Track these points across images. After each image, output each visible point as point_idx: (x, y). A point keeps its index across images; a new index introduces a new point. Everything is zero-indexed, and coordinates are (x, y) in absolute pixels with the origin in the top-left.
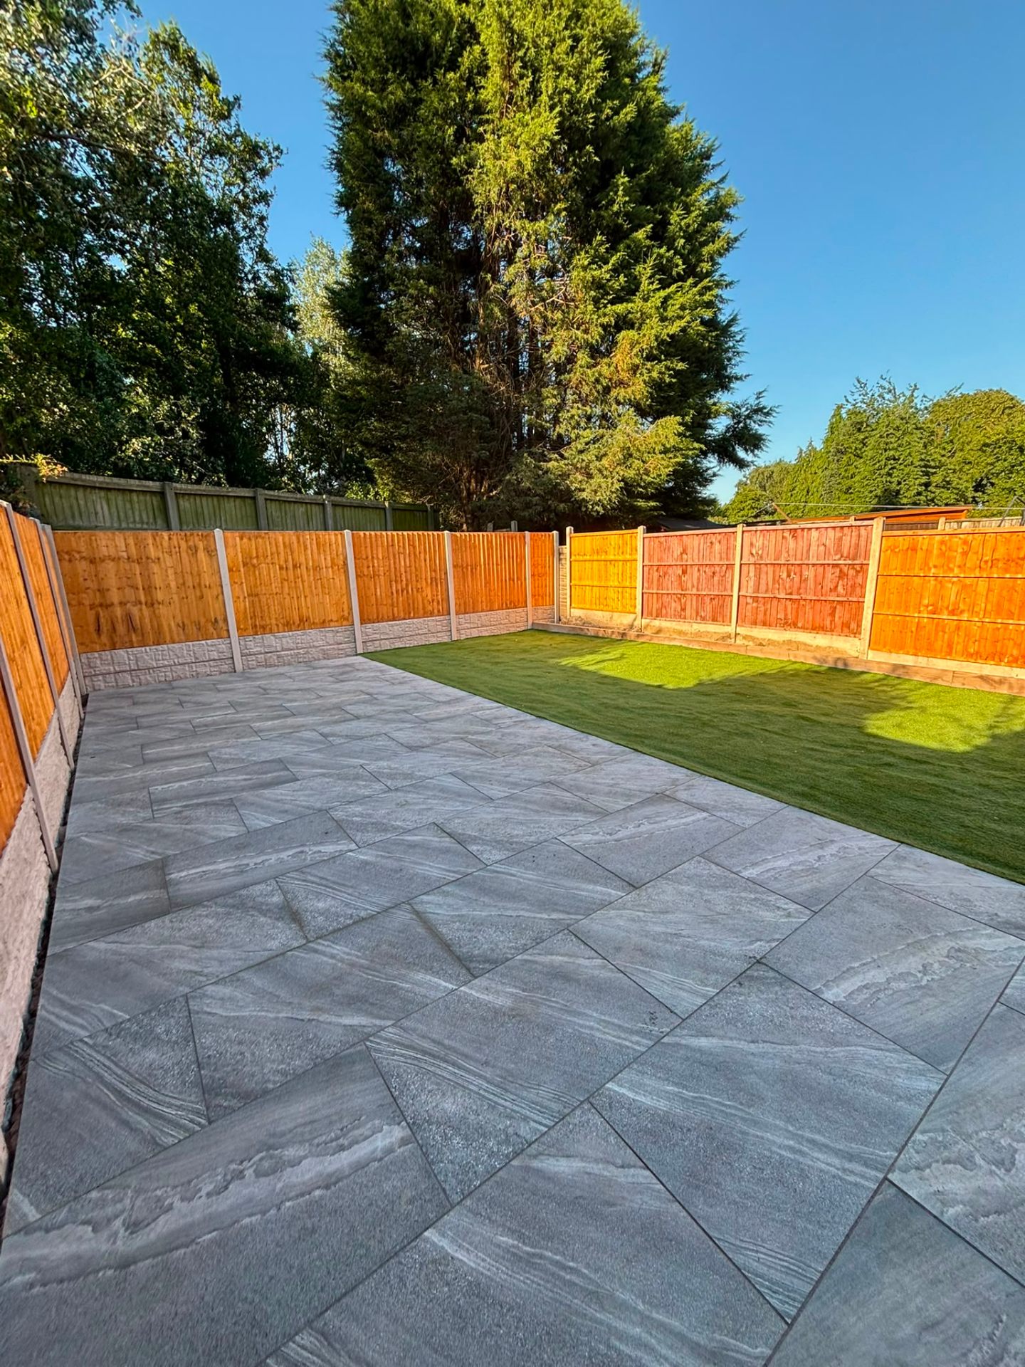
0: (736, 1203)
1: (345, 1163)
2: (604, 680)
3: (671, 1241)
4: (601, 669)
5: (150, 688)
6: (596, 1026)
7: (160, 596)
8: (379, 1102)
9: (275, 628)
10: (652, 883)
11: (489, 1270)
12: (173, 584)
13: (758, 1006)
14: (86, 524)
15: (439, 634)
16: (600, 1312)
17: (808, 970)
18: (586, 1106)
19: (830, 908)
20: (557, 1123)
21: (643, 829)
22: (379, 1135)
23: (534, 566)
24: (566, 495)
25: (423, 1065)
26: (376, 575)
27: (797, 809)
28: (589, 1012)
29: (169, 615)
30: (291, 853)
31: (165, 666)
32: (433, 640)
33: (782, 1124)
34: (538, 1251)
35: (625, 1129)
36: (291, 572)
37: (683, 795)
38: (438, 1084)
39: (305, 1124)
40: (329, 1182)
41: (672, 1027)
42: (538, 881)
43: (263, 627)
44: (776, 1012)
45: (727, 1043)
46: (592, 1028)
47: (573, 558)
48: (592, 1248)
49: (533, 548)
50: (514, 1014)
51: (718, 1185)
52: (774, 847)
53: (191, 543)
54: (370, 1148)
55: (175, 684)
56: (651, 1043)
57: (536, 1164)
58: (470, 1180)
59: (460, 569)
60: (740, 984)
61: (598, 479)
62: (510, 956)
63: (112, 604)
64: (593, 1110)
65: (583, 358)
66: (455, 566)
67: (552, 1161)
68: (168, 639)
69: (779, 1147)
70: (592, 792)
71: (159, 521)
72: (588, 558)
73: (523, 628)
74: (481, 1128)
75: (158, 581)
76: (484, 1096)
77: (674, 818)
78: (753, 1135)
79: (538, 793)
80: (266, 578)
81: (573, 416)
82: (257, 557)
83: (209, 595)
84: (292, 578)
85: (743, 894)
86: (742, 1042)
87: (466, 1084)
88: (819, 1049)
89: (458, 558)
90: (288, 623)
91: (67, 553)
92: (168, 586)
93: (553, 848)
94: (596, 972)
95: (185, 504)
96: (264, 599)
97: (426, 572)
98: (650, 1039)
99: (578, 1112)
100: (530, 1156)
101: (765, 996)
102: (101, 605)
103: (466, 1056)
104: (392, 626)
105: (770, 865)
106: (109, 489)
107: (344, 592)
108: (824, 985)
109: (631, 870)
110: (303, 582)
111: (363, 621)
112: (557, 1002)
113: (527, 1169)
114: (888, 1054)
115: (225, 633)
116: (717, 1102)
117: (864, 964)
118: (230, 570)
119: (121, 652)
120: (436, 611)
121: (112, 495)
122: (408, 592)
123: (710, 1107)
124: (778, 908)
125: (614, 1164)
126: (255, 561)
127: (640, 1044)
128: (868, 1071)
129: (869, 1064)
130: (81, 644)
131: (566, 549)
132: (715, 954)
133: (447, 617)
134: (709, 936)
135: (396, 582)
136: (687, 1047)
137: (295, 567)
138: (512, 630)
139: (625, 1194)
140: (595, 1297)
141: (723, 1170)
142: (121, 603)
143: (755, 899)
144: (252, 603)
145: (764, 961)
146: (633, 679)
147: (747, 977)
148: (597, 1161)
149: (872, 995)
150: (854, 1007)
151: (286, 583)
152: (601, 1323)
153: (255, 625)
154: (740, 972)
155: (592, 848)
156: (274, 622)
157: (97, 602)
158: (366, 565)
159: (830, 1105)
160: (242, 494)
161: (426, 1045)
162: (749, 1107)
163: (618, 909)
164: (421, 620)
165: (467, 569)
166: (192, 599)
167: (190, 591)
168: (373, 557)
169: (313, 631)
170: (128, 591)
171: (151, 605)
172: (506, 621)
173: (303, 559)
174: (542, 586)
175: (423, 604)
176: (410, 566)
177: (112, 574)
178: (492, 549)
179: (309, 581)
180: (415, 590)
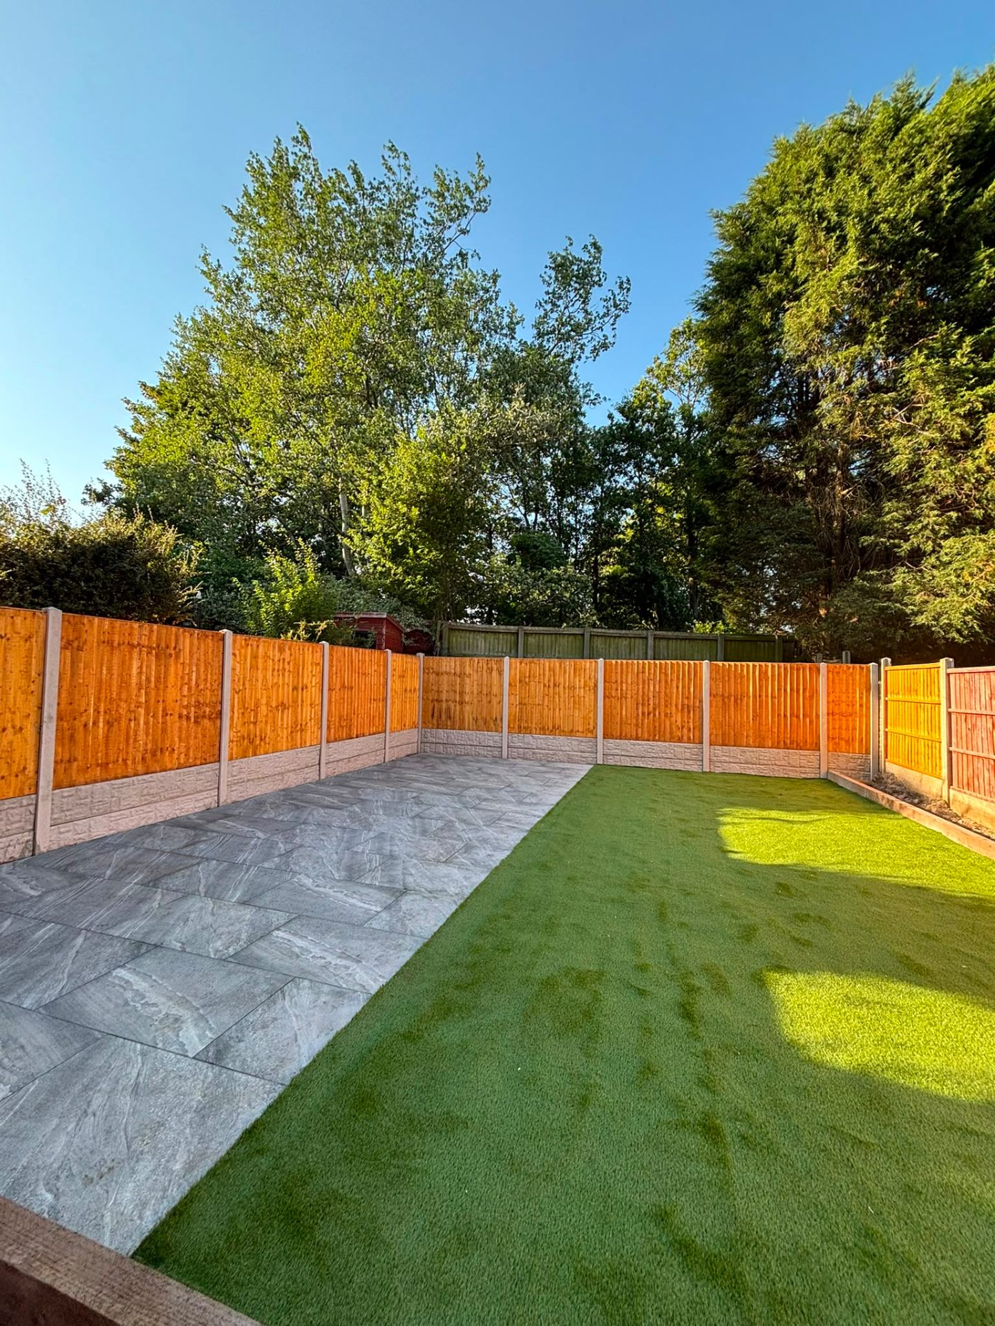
7: (467, 698)
9: (534, 730)
12: (475, 692)
14: (470, 653)
15: (687, 762)
23: (832, 701)
26: (624, 697)
29: (470, 711)
31: (461, 745)
32: (680, 767)
36: (551, 690)
43: (526, 728)
47: (889, 696)
49: (832, 682)
59: (720, 699)
63: (442, 701)
66: (713, 695)
68: (466, 727)
71: (513, 651)
72: (901, 697)
73: (810, 776)
75: (467, 690)
80: (533, 692)
82: (529, 677)
83: (495, 701)
84: (551, 694)
89: (717, 688)
90: (544, 728)
91: (428, 669)
92: (472, 692)
95: (531, 640)
96: (529, 708)
97: (677, 698)
102: (437, 700)
104: (634, 745)
106: (487, 632)
107: (592, 709)
110: (559, 697)
111: (606, 736)
115: (500, 729)
118: (510, 685)
119: (441, 731)
120: (685, 738)
122: (655, 715)
126: (527, 680)
130: (424, 723)
133: (698, 746)
135: (643, 705)
137: (555, 685)
138: (793, 775)
142: (446, 700)
144: (521, 710)
151: (547, 698)
153: (520, 726)
156: (534, 726)
157: (435, 698)
158: (614, 688)
160: (574, 633)
164: (667, 744)
165: (730, 699)
166: (485, 701)
167: (484, 697)
168: (622, 682)
169: (562, 738)
170: (452, 694)
171: (461, 703)
172: (783, 763)
173: (562, 680)
174: (847, 729)
175: (671, 728)
176: (659, 692)
177: (445, 683)
178: (767, 680)
179: (565, 698)
180: (663, 714)
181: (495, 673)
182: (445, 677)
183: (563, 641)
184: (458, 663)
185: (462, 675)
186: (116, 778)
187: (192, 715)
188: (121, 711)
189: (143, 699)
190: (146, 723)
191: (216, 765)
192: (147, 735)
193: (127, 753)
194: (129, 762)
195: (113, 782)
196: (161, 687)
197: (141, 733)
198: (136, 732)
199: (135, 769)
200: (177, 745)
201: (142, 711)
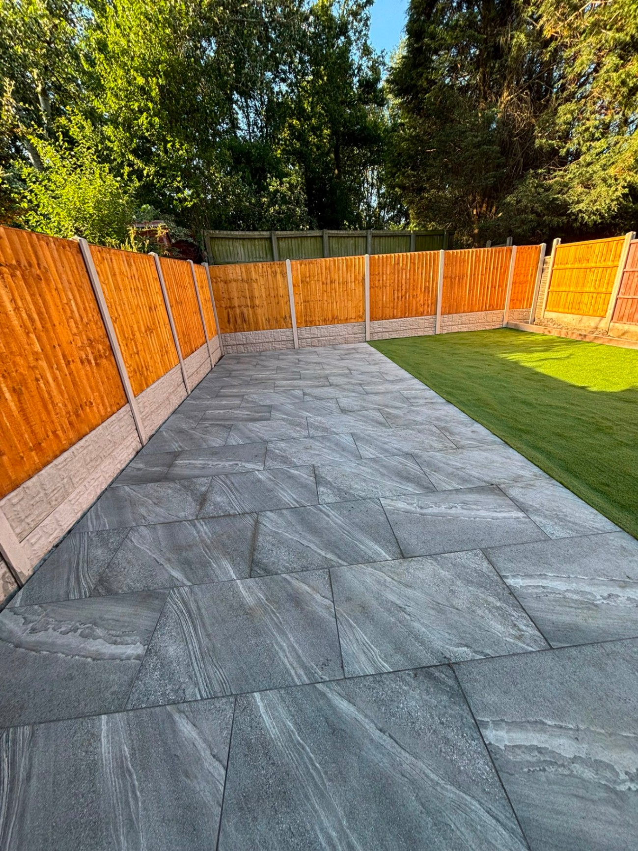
0: (253, 842)
1: (110, 651)
2: (534, 376)
3: (195, 830)
4: (537, 366)
5: (251, 354)
6: (286, 648)
7: (257, 302)
8: (148, 628)
9: (317, 322)
10: (420, 559)
11: (106, 760)
12: (264, 295)
13: (414, 703)
15: (426, 329)
16: (124, 836)
17: (491, 698)
18: (232, 699)
19: (574, 652)
20: (208, 698)
21: (453, 511)
22: (133, 646)
23: (516, 275)
24: (562, 209)
25: (182, 618)
26: (384, 286)
27: (629, 537)
28: (290, 635)
29: (262, 313)
30: (231, 463)
31: (259, 343)
32: (421, 334)
33: (341, 813)
34: (132, 770)
35: (238, 732)
36: (329, 286)
37: (514, 492)
38: (178, 634)
39: (114, 620)
40: (97, 657)
41: (332, 678)
42: (341, 526)
43: (311, 322)
44: (424, 717)
45: (360, 717)
46: (281, 648)
47: (555, 266)
48: (155, 793)
49: (518, 260)
50: (248, 613)
51: (255, 819)
52: (566, 566)
53: (273, 269)
54: (124, 651)
55: (263, 353)
56: (307, 681)
57: (176, 717)
58: (143, 701)
59: (449, 280)
60: (416, 675)
61: (602, 189)
62: (279, 572)
63: (235, 307)
64: (233, 705)
65: (610, 61)
66: (445, 278)
67: (185, 721)
68: (261, 328)
69: (322, 829)
70: (437, 470)
71: (269, 256)
72: (569, 266)
73: (497, 327)
74: (173, 674)
75: (256, 294)
76: (190, 655)
77: (488, 510)
78: (311, 804)
79: (394, 462)
80: (314, 290)
81: (587, 129)
82: (310, 276)
83: (282, 302)
84: (329, 290)
85: (491, 599)
86: (372, 725)
87: (189, 642)
88: (433, 776)
89: (448, 272)
90: (325, 319)
91: (215, 278)
92: (261, 296)
93: (372, 505)
94: (319, 609)
95: (283, 244)
96: (312, 304)
97: (422, 282)
98: (309, 679)
99: (224, 700)
100: (178, 709)
101: (427, 698)
102: (230, 307)
103: (204, 625)
104: (392, 323)
105: (544, 582)
106: (244, 239)
107: (361, 298)
108: (493, 722)
109: (413, 542)
110: (335, 292)
111: (372, 319)
112: (278, 618)
113: (170, 716)
114: (501, 829)
115: (290, 325)
116: (310, 759)
117: (561, 727)
118: (294, 285)
119: (239, 333)
120: (425, 312)
121: (245, 242)
122: (406, 298)
123: (302, 758)
124: (515, 625)
125: (212, 750)
126: (308, 279)
127: (299, 676)
128: (463, 829)
129: (470, 825)
130: (221, 328)
131: (550, 259)
132: (417, 639)
133: (434, 317)
134: (425, 622)
135: (398, 291)
136: (328, 701)
137: (331, 282)
138: (488, 328)
139: (199, 776)
140: (131, 825)
141: (268, 812)
142: (239, 306)
143: (498, 608)
144: (306, 308)
145: (455, 667)
146: (562, 378)
147: (428, 673)
148: (205, 741)
149: (539, 761)
150: (508, 762)
151: (325, 293)
152: (119, 843)
153: (307, 321)
154: (424, 665)
155: (398, 514)
156: (317, 319)
157: (228, 306)
158: (377, 279)
159: (396, 831)
160: (315, 235)
161: (193, 606)
162: (330, 780)
163: (375, 569)
164: (413, 319)
165: (455, 279)
166: (274, 304)
167: (272, 299)
168: (383, 273)
169: (340, 325)
170: (242, 299)
171: (253, 307)
172: (483, 320)
173: (336, 277)
174: (521, 292)
175: (417, 307)
176: (409, 279)
177: (235, 290)
178: (479, 262)
179: (339, 292)
180: (411, 296)
181: (279, 276)
182: (234, 284)
183: (308, 243)
184: (243, 270)
185: (249, 281)
186: (56, 457)
187: (91, 357)
188: (21, 370)
189: (38, 348)
190: (55, 379)
191: (127, 406)
192: (62, 394)
193: (53, 422)
194: (60, 433)
195: (55, 462)
196: (49, 325)
197: (55, 392)
198: (49, 393)
199: (68, 439)
200: (92, 397)
201: (43, 364)
